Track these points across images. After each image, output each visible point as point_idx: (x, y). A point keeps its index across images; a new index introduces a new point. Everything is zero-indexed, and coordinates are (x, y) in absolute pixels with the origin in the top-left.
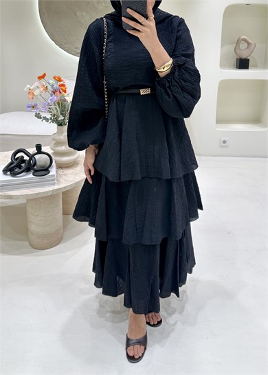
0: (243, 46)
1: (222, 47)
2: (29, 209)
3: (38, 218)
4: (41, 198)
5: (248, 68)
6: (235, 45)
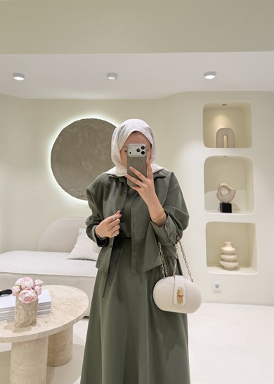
1: (205, 193)
2: (13, 355)
3: (21, 367)
4: (26, 342)
5: (231, 212)
6: (216, 192)
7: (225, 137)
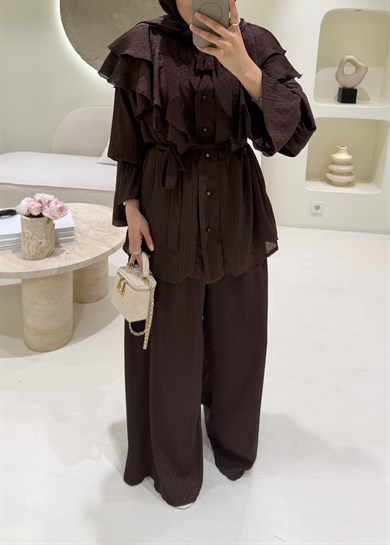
0: (349, 70)
1: (317, 71)
3: (37, 307)
5: (354, 102)
6: (337, 68)
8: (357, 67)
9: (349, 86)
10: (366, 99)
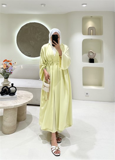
6: (88, 54)
7: (92, 30)
8: (93, 53)
9: (92, 58)
10: (97, 62)
